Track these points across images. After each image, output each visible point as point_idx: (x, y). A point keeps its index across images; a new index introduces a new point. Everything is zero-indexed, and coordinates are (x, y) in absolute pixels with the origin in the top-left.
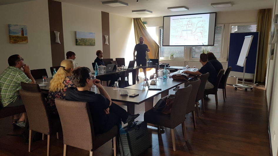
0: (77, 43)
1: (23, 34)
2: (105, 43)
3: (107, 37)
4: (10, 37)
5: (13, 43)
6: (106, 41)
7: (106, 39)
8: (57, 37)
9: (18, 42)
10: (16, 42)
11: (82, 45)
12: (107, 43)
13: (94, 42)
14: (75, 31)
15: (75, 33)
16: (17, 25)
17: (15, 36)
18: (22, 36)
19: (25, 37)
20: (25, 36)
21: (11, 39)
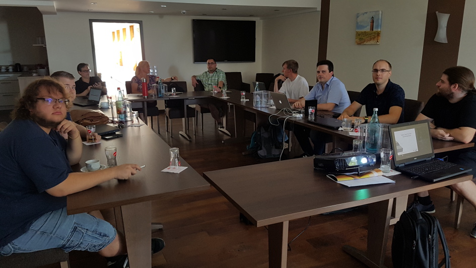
9: (365, 41)
10: (362, 43)
16: (366, 13)
17: (362, 33)
18: (371, 31)
19: (375, 33)
20: (375, 30)
21: (357, 37)
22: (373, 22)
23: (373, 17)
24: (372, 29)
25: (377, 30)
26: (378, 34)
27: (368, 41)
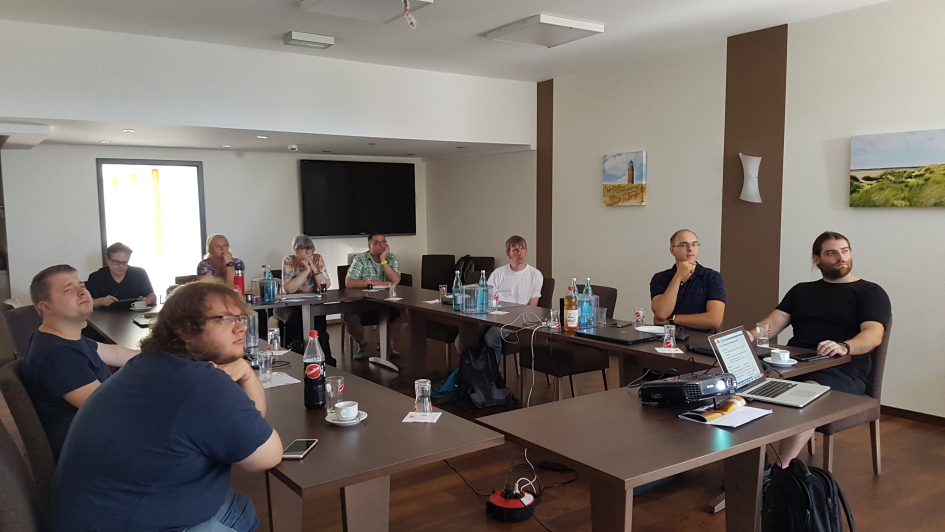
0: (854, 195)
4: (605, 190)
5: (609, 205)
9: (619, 202)
10: (615, 203)
17: (614, 187)
18: (630, 185)
19: (637, 187)
20: (636, 182)
21: (605, 194)
23: (631, 162)
24: (631, 180)
25: (639, 183)
26: (642, 189)
27: (625, 200)
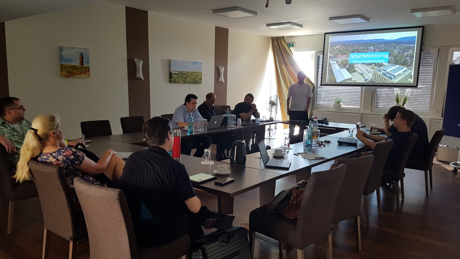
0: (172, 79)
1: (82, 63)
2: (220, 80)
3: (222, 70)
4: (62, 67)
5: (66, 76)
6: (221, 76)
7: (221, 73)
8: (139, 68)
9: (74, 75)
10: (71, 76)
11: (179, 82)
12: (222, 79)
13: (200, 77)
14: (170, 59)
15: (170, 62)
16: (73, 48)
17: (70, 66)
18: (81, 66)
19: (85, 68)
20: (85, 65)
21: (63, 70)
22: (83, 58)
23: (81, 53)
25: (87, 66)
26: (89, 69)
27: (78, 74)
